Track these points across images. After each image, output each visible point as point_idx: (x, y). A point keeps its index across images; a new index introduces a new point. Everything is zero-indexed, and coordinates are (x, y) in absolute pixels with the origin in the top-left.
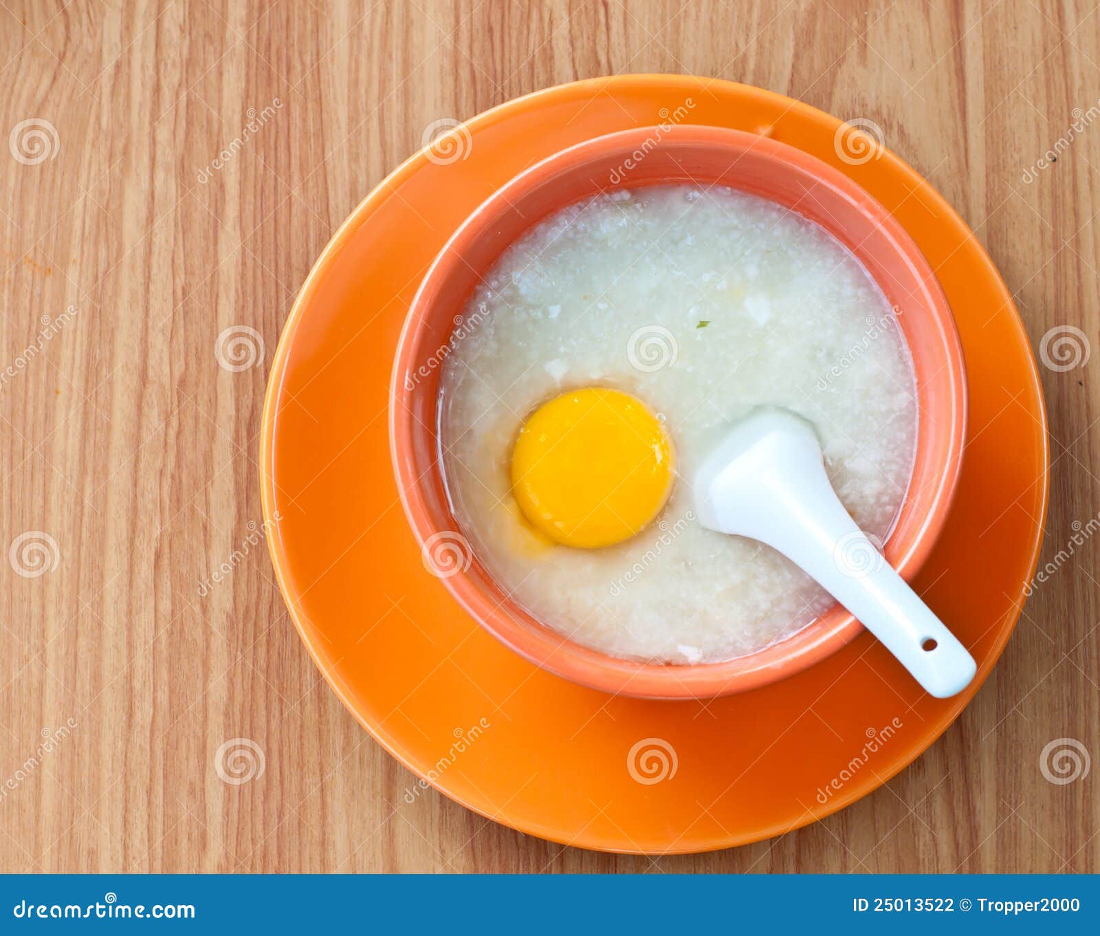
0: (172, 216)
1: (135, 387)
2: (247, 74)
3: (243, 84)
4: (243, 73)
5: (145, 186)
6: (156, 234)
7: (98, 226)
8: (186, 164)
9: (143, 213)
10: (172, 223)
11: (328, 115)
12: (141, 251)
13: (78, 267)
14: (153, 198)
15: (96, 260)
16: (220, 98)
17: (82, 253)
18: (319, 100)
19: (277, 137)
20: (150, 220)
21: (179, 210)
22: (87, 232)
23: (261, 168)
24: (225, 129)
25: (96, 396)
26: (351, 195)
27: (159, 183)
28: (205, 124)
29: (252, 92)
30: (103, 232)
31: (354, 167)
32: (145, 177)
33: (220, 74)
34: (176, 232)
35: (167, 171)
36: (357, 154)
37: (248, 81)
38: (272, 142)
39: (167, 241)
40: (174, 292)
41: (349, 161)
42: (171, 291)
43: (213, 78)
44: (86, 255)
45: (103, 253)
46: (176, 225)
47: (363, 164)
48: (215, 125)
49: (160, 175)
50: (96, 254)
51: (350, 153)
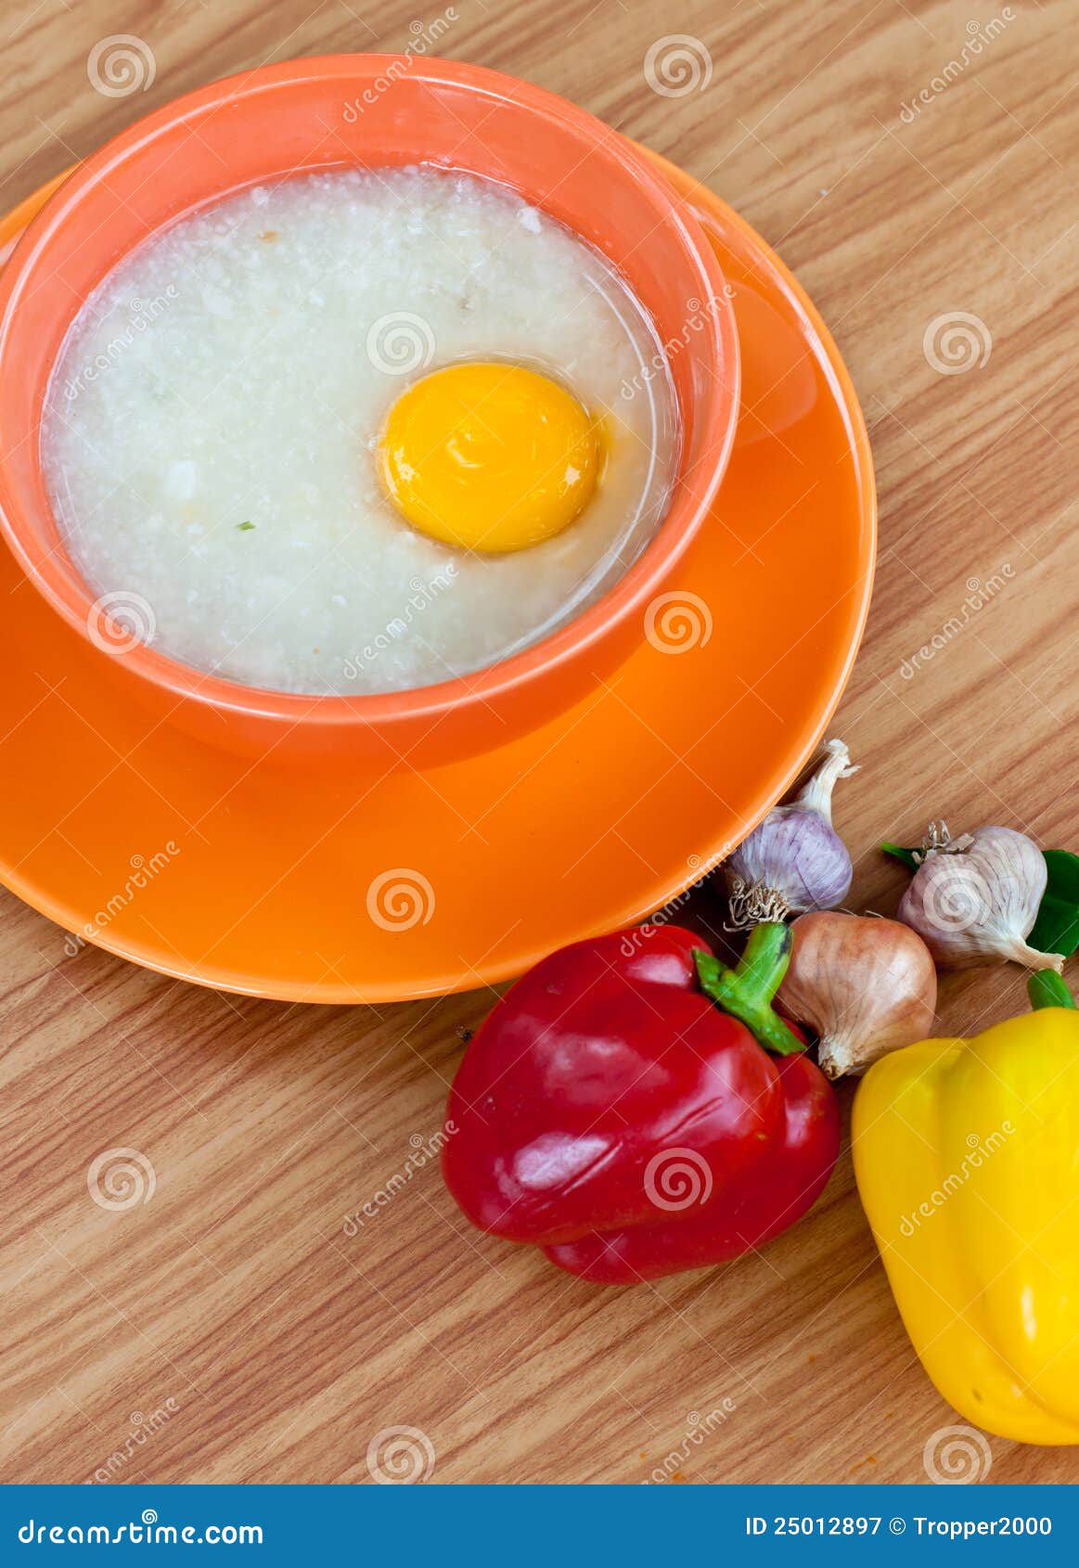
0: (505, 1382)
1: (738, 1275)
2: (269, 1417)
3: (284, 1414)
4: (272, 1423)
5: (491, 1440)
6: (540, 1384)
7: (579, 1460)
8: (431, 1409)
9: (525, 1417)
10: (514, 1375)
11: (255, 1289)
12: (575, 1387)
13: (647, 1446)
14: (499, 1420)
15: (623, 1431)
16: (321, 1428)
17: (626, 1454)
18: (244, 1311)
19: (324, 1328)
20: (529, 1404)
21: (492, 1378)
22: (599, 1467)
23: (372, 1320)
24: (356, 1396)
25: (782, 1312)
26: (333, 1195)
27: (477, 1426)
28: (365, 1424)
29: (288, 1395)
30: (585, 1447)
31: (297, 1215)
32: (481, 1447)
33: (291, 1450)
34: (521, 1363)
35: (455, 1427)
36: (280, 1221)
37: (276, 1411)
38: (334, 1328)
39: (541, 1365)
40: (595, 1312)
41: (293, 1226)
42: (597, 1317)
43: (302, 1456)
44: (627, 1448)
45: (610, 1429)
46: (513, 1369)
47: (286, 1208)
48: (360, 1410)
49: (466, 1431)
50: (615, 1435)
51: (285, 1230)
